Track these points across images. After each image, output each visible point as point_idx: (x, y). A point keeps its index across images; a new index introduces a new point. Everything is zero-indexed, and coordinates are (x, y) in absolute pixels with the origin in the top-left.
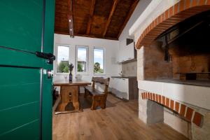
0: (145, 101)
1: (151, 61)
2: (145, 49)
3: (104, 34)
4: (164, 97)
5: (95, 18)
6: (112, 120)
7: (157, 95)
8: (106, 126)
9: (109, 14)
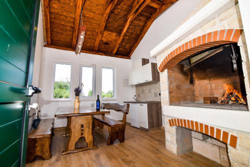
0: (174, 129)
1: (174, 84)
2: (168, 72)
3: (115, 52)
4: (197, 123)
5: (106, 33)
6: (138, 155)
7: (188, 121)
8: (134, 163)
9: (122, 30)
